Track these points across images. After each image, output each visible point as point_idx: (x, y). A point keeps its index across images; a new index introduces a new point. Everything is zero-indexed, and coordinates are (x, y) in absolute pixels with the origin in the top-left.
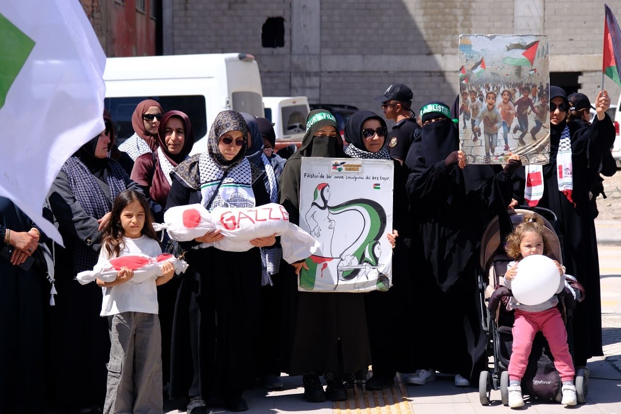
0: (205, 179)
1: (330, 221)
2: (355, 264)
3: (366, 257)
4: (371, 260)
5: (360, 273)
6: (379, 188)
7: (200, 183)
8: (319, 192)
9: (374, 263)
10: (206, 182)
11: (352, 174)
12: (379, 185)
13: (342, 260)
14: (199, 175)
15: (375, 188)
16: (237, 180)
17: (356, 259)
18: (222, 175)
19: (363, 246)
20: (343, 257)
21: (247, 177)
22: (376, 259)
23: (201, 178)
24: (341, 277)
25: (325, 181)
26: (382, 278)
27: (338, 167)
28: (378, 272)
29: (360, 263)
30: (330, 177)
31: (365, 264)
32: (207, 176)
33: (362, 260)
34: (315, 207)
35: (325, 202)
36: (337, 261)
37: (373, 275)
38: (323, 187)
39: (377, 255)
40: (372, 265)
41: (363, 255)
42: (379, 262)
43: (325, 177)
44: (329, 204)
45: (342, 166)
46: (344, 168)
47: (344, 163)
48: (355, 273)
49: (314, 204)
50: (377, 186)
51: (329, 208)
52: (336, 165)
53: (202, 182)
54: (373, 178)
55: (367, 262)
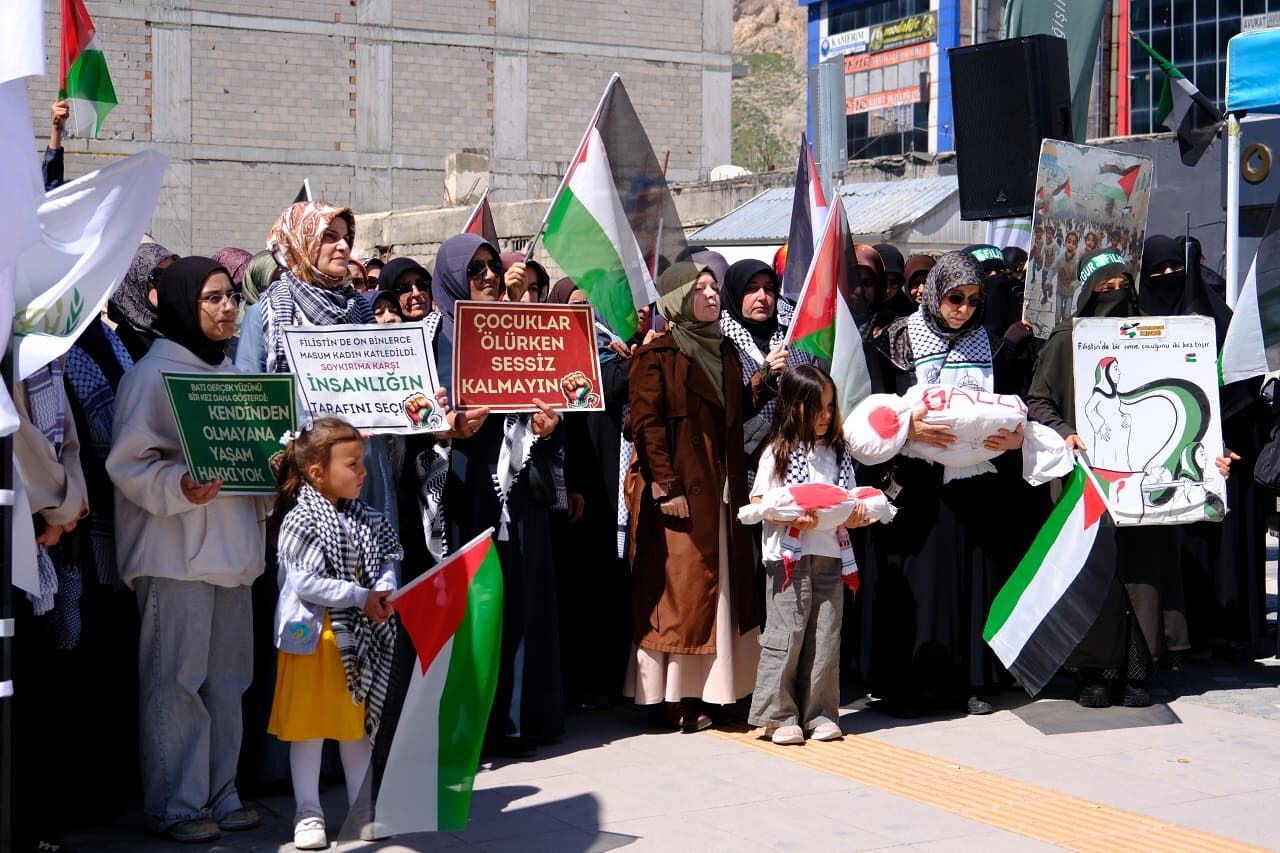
0: (921, 352)
1: (1123, 415)
2: (1167, 479)
3: (1183, 468)
4: (1192, 472)
5: (1176, 494)
6: (1195, 360)
7: (912, 359)
8: (1103, 372)
9: (1197, 478)
10: (923, 357)
11: (1151, 340)
12: (1194, 355)
13: (1146, 474)
14: (909, 346)
15: (1188, 360)
16: (969, 357)
17: (1167, 471)
18: (946, 346)
19: (1178, 451)
20: (1148, 470)
21: (984, 351)
22: (1200, 471)
23: (915, 351)
24: (1147, 502)
25: (1110, 353)
26: (1212, 500)
27: (1129, 331)
28: (1205, 490)
29: (1176, 478)
30: (1117, 347)
31: (1183, 479)
32: (924, 348)
33: (1178, 473)
34: (1097, 393)
35: (1113, 386)
36: (1137, 477)
37: (1198, 495)
38: (1108, 363)
39: (1201, 466)
40: (1194, 480)
41: (1179, 466)
42: (1205, 475)
43: (1111, 347)
44: (1119, 389)
45: (1134, 330)
46: (1138, 333)
47: (1137, 324)
48: (1169, 493)
49: (1097, 390)
50: (1190, 358)
51: (1120, 395)
52: (1124, 329)
53: (915, 356)
54: (1184, 346)
55: (1185, 475)
